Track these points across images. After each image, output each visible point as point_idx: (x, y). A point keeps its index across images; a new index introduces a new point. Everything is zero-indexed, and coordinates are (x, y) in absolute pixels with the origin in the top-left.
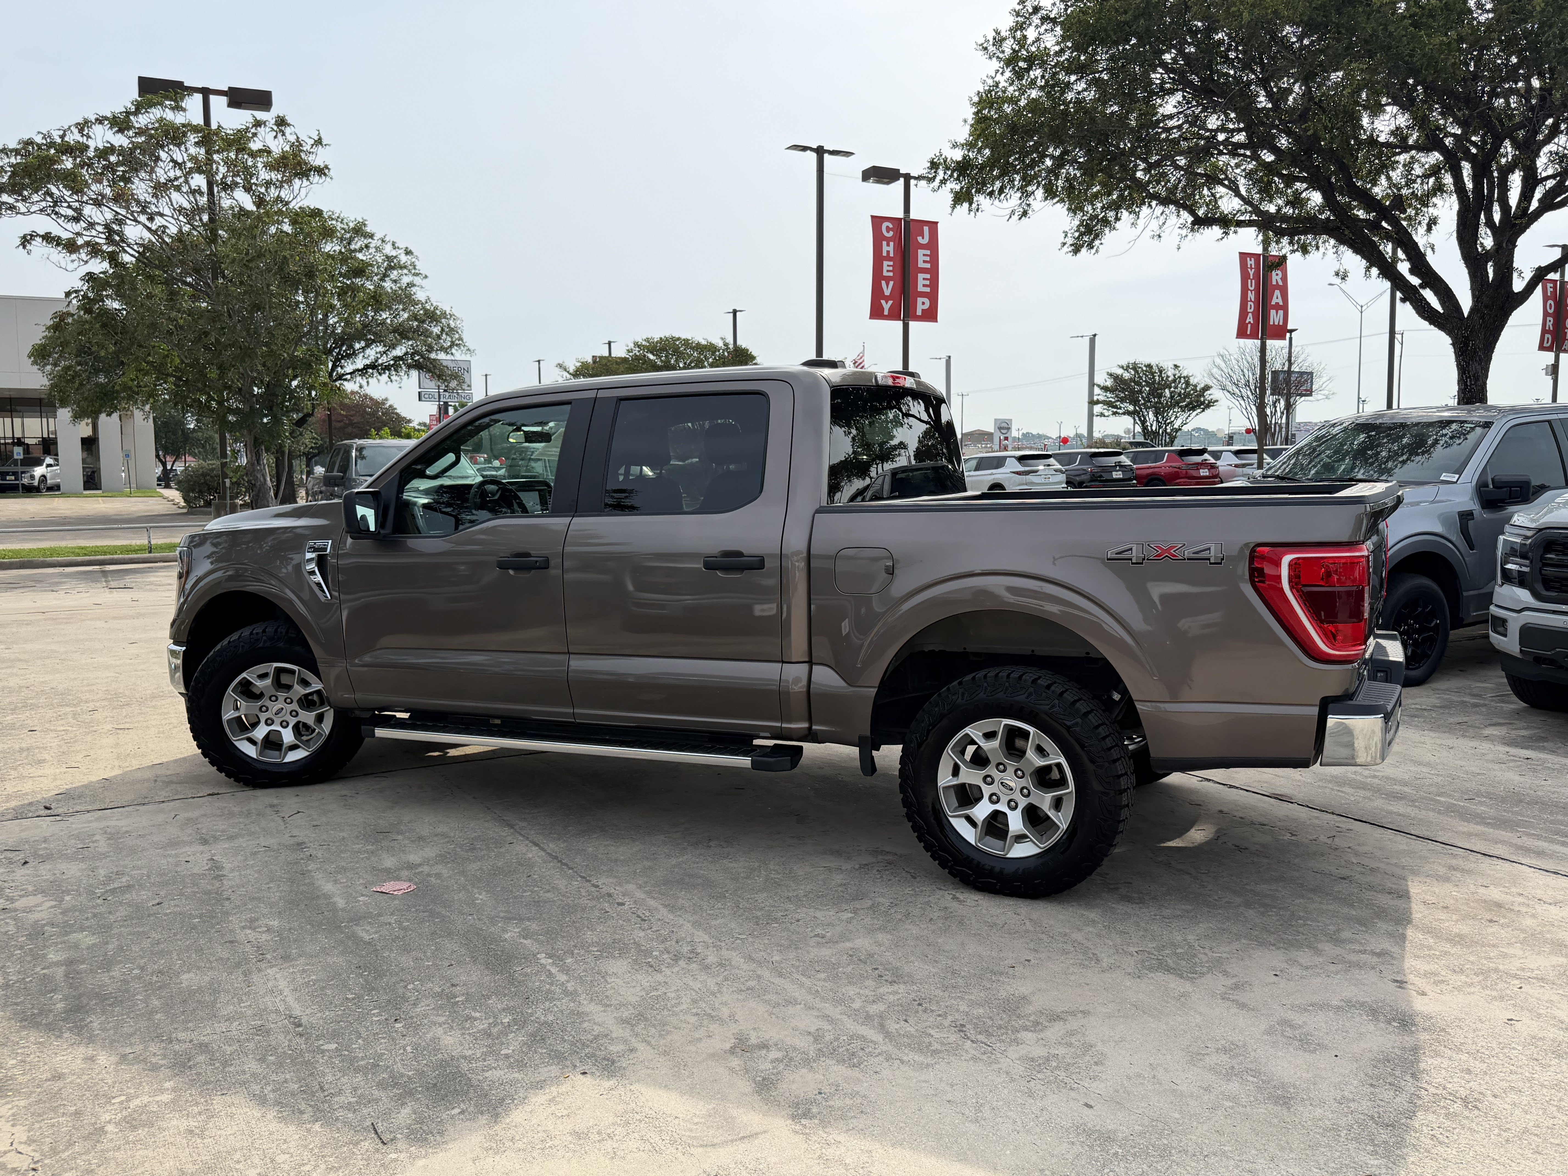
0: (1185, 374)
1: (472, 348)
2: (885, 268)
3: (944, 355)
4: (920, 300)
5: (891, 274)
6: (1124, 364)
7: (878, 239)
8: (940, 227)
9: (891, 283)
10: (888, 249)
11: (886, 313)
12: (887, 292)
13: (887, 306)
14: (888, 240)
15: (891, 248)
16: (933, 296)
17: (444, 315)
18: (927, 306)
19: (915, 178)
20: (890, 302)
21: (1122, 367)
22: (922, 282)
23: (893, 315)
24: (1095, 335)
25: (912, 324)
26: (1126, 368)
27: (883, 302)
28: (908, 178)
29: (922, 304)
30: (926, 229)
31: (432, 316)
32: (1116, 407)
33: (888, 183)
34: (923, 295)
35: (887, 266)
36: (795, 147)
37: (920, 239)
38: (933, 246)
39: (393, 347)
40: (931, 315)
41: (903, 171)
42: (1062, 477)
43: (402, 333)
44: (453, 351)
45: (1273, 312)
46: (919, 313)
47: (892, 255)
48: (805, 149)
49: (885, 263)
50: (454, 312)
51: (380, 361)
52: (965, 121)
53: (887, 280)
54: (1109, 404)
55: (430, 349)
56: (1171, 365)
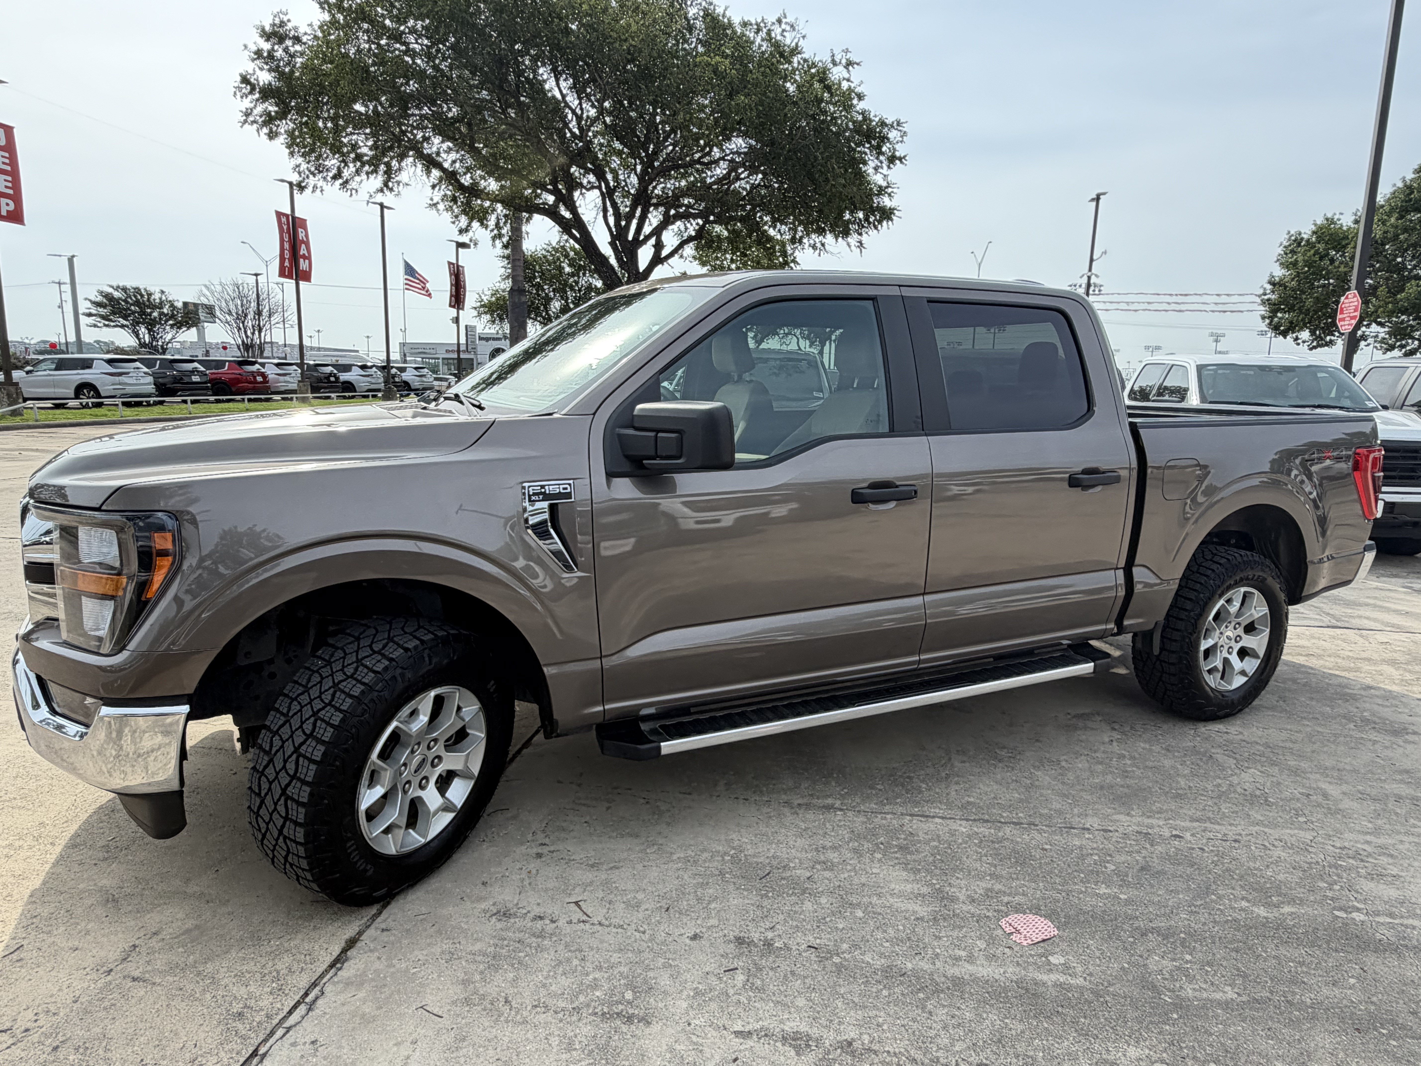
0: (170, 299)
4: (4, 201)
6: (115, 284)
8: (15, 130)
16: (17, 199)
18: (11, 208)
21: (113, 287)
22: (3, 183)
24: (73, 256)
26: (117, 288)
29: (6, 205)
32: (110, 320)
34: (6, 196)
40: (16, 217)
42: (150, 379)
45: (302, 260)
46: (4, 213)
54: (103, 317)
56: (158, 290)
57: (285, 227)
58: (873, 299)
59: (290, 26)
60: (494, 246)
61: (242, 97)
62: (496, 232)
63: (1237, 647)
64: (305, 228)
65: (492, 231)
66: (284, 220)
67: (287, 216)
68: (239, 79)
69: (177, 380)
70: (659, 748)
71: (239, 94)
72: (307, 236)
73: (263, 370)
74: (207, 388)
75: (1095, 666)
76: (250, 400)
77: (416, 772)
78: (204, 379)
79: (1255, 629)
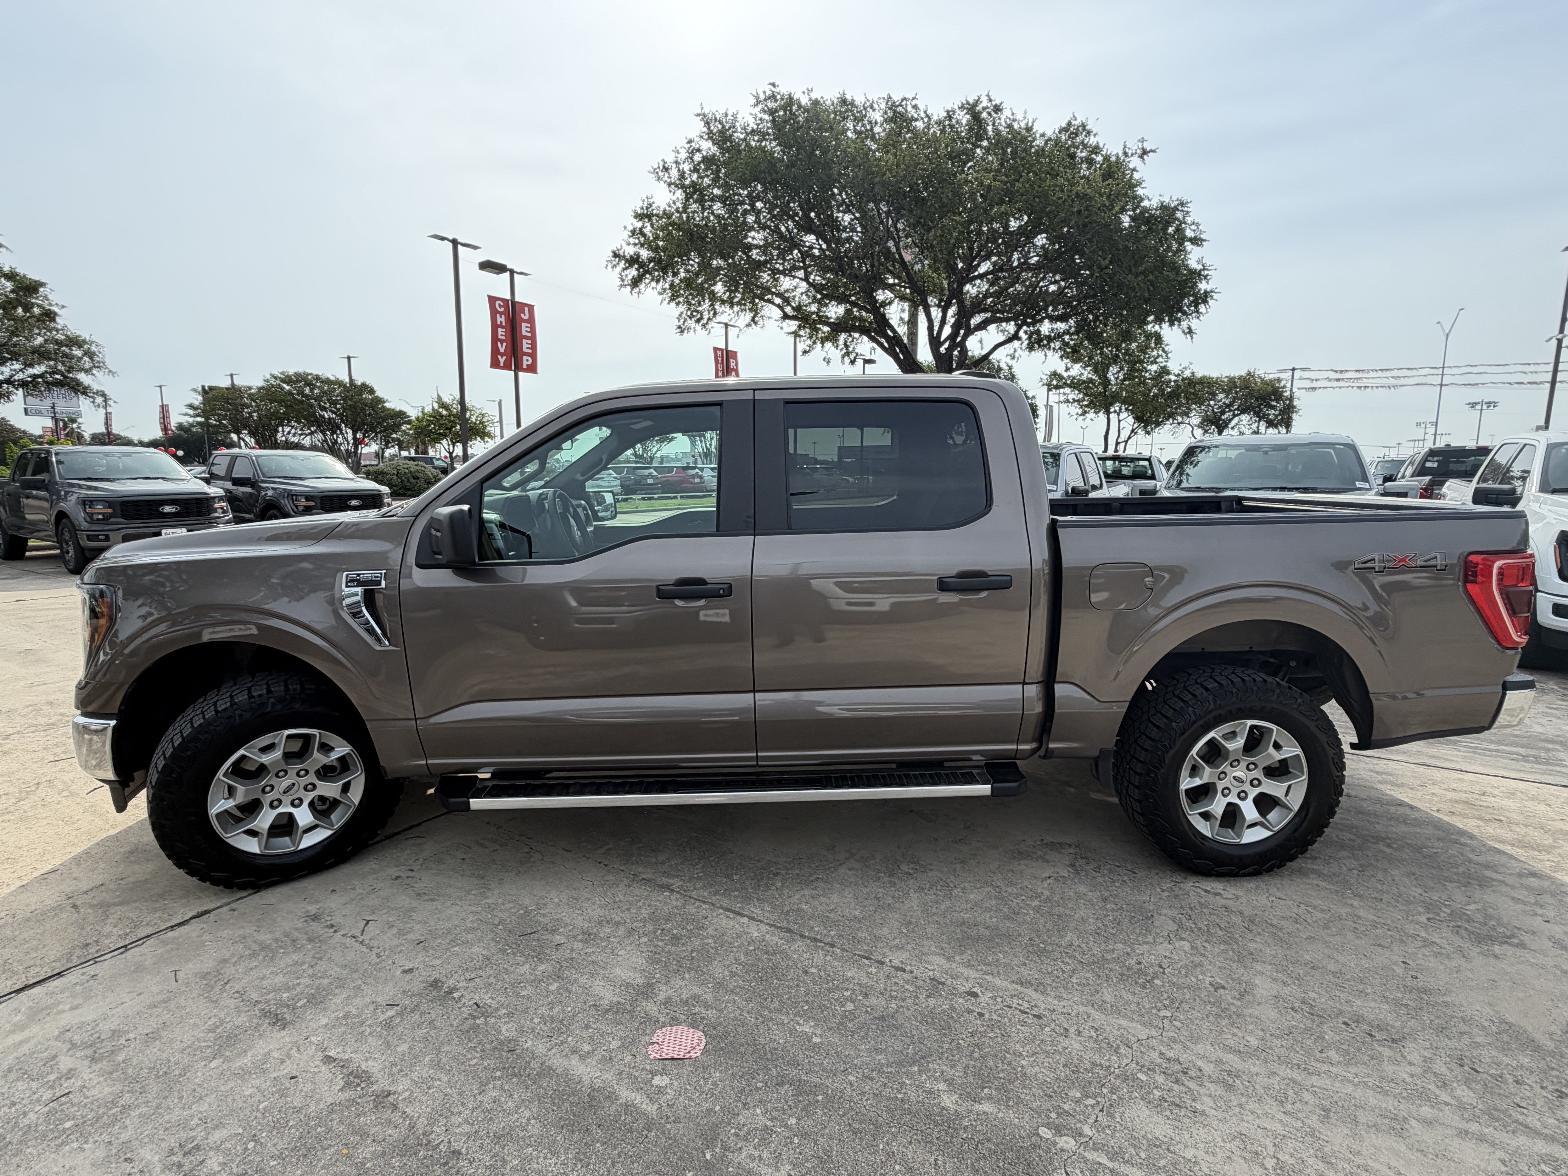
1: (114, 370)
2: (500, 333)
3: (498, 399)
4: (525, 358)
5: (504, 338)
7: (494, 313)
8: (535, 308)
9: (505, 344)
10: (501, 319)
11: (502, 364)
12: (502, 350)
13: (502, 360)
14: (501, 313)
15: (503, 319)
16: (533, 355)
17: (84, 341)
18: (530, 362)
19: (518, 273)
20: (504, 358)
22: (526, 345)
23: (507, 367)
25: (521, 374)
27: (499, 357)
28: (512, 272)
29: (526, 361)
30: (526, 309)
31: (74, 342)
33: (498, 274)
34: (527, 354)
35: (501, 332)
36: (436, 237)
37: (522, 315)
38: (531, 320)
39: (31, 365)
40: (532, 369)
41: (509, 267)
43: (41, 354)
44: (94, 371)
46: (525, 367)
47: (504, 324)
48: (443, 239)
49: (500, 330)
50: (94, 338)
51: (16, 378)
52: (625, 228)
53: (502, 341)
55: (70, 369)
57: (720, 359)
58: (719, 404)
59: (654, 206)
60: (843, 363)
61: (613, 267)
62: (844, 351)
63: (1253, 793)
64: (736, 358)
65: (841, 350)
66: (719, 353)
67: (722, 350)
68: (611, 254)
69: (637, 482)
70: (469, 803)
71: (610, 266)
72: (737, 365)
73: (701, 473)
74: (659, 488)
75: (992, 788)
76: (682, 497)
77: (284, 792)
78: (657, 481)
79: (1290, 772)
